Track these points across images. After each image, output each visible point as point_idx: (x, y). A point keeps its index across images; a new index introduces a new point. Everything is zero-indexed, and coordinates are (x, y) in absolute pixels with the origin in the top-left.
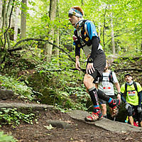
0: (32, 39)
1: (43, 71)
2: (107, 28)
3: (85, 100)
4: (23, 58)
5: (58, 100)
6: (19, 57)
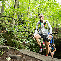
1: (9, 31)
3: (29, 45)
4: (1, 25)
5: (16, 45)
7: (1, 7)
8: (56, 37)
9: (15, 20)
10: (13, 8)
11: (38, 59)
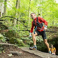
0: (8, 17)
2: (39, 15)
3: (30, 43)
6: (2, 24)
7: (4, 8)
8: (55, 36)
9: (16, 20)
10: (14, 9)
11: (37, 56)
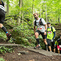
1: (16, 30)
4: (8, 24)
9: (20, 19)
